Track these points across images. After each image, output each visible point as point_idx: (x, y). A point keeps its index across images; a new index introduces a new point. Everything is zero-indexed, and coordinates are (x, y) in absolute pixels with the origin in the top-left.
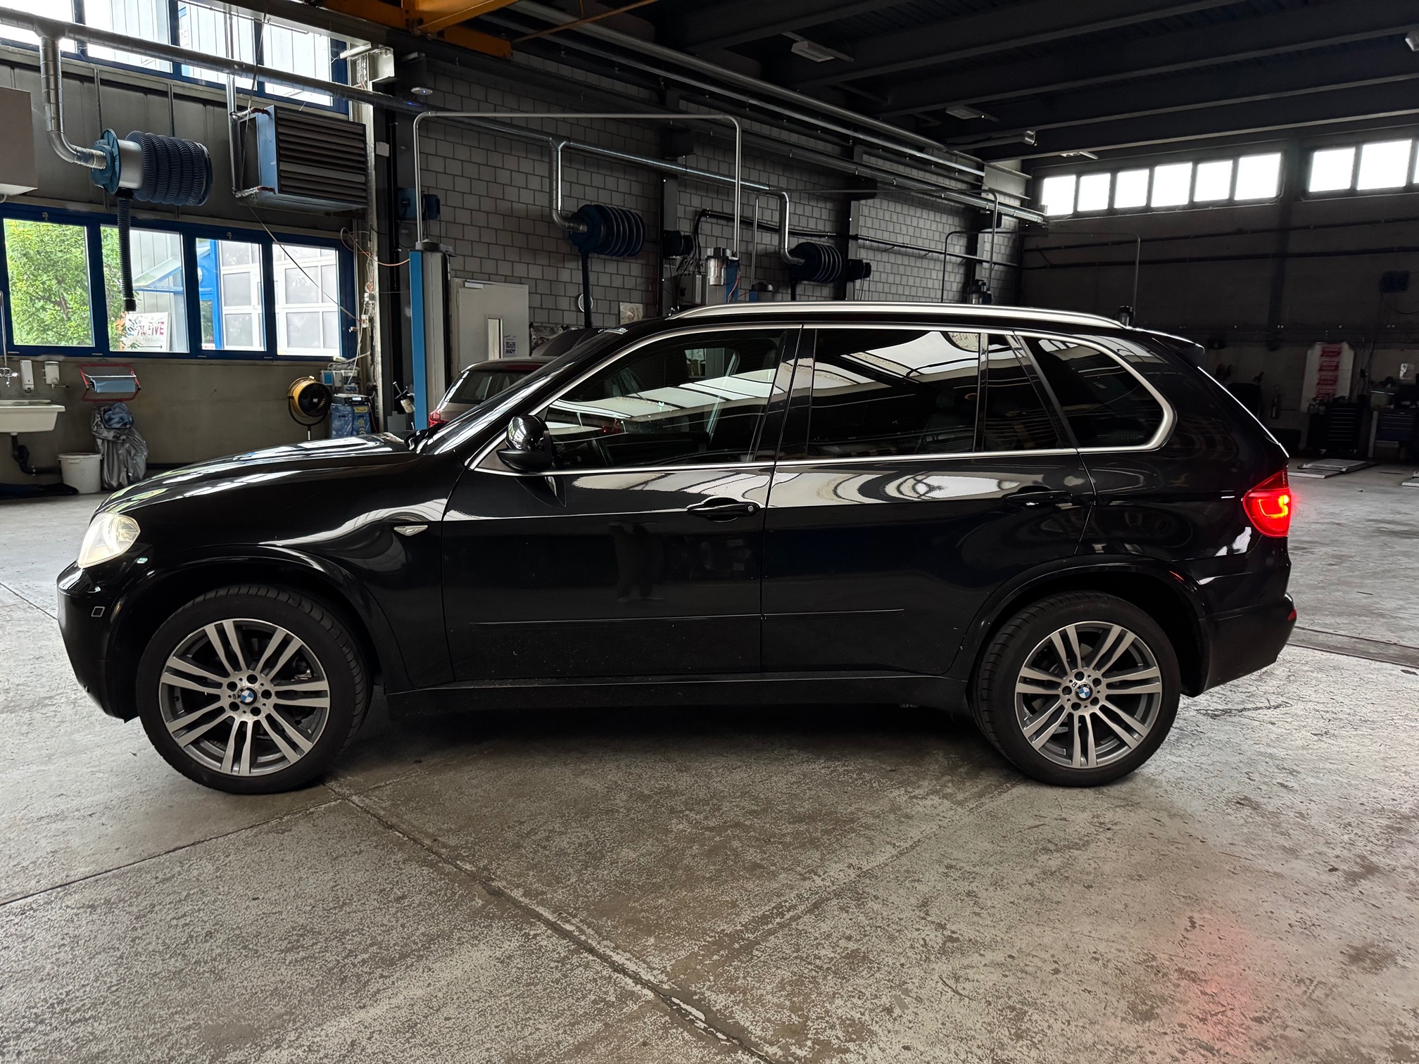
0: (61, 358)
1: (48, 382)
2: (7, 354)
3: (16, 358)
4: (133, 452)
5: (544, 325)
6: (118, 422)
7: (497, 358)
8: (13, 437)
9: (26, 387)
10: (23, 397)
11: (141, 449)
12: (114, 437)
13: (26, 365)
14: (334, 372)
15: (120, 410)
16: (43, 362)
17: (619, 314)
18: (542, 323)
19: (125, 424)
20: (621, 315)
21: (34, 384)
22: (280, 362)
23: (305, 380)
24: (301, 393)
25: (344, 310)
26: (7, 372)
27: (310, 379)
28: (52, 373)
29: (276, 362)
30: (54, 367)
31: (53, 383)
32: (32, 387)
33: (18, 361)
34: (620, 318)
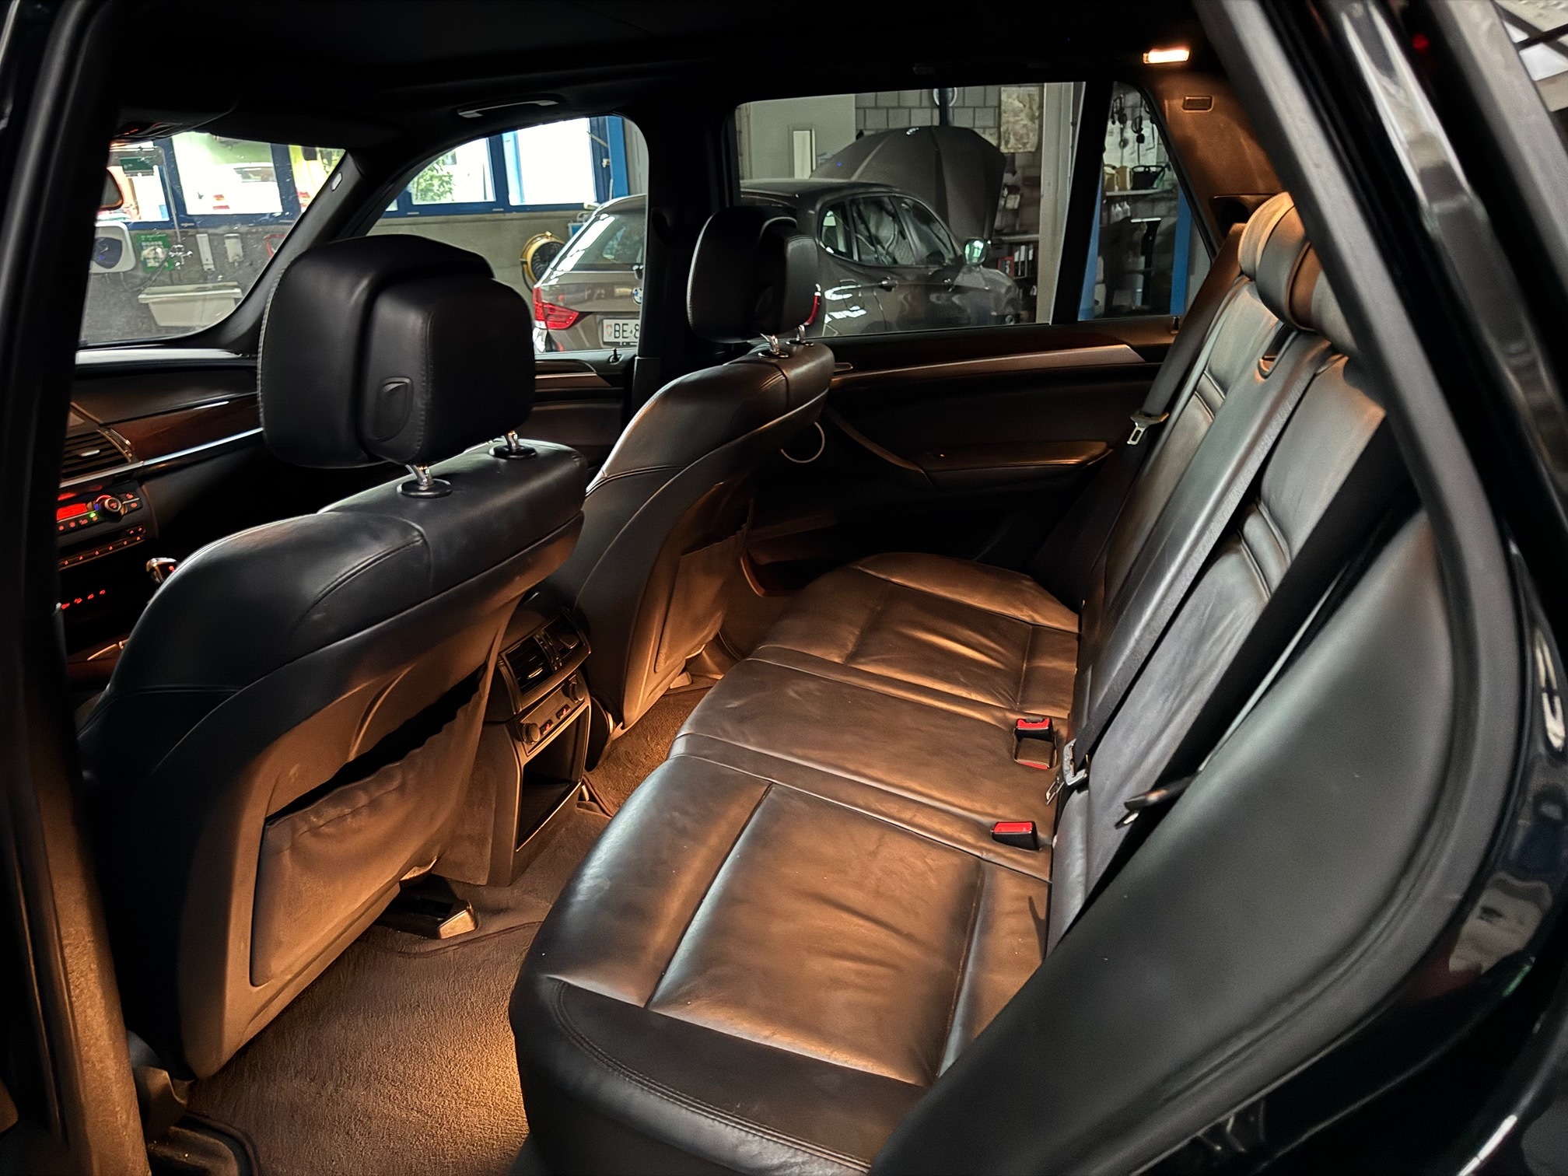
0: (243, 228)
1: (230, 259)
2: (180, 226)
3: (192, 231)
9: (205, 267)
10: (206, 280)
13: (203, 239)
16: (221, 235)
17: (1000, 107)
20: (1003, 107)
21: (214, 264)
22: (514, 215)
23: (542, 237)
24: (534, 255)
25: (594, 137)
26: (180, 250)
27: (547, 237)
28: (233, 248)
29: (508, 216)
30: (234, 240)
31: (235, 260)
32: (212, 267)
33: (194, 236)
34: (1002, 111)
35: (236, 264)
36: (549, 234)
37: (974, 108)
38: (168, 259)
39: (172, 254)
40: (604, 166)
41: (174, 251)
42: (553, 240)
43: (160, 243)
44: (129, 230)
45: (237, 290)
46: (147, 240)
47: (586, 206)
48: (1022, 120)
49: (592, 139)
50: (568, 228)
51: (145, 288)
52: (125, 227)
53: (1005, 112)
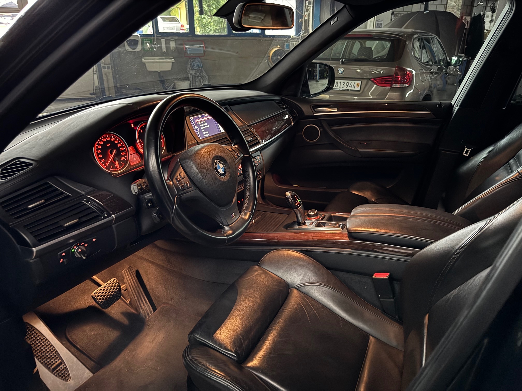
0: (177, 38)
1: (171, 49)
2: (156, 36)
3: (160, 38)
4: (202, 81)
5: (400, 13)
6: (196, 67)
7: (371, 28)
8: (159, 72)
9: (163, 51)
10: (163, 56)
11: (205, 80)
12: (195, 73)
13: (163, 41)
14: (290, 43)
15: (198, 61)
16: (169, 40)
17: (447, 4)
18: (399, 12)
19: (199, 68)
20: (448, 5)
21: (166, 50)
22: (267, 39)
23: (276, 47)
24: (273, 54)
25: (298, 11)
26: (156, 44)
27: (278, 47)
28: (173, 45)
29: (264, 39)
30: (173, 42)
31: (173, 49)
32: (165, 51)
33: (161, 40)
34: (447, 6)
35: (173, 51)
36: (279, 46)
37: (437, 4)
38: (152, 48)
39: (153, 46)
40: (300, 22)
41: (154, 44)
42: (280, 48)
43: (149, 42)
44: (141, 37)
45: (173, 60)
46: (145, 40)
47: (291, 37)
48: (455, 10)
49: (296, 11)
50: (284, 44)
51: (143, 57)
52: (139, 35)
53: (449, 7)
